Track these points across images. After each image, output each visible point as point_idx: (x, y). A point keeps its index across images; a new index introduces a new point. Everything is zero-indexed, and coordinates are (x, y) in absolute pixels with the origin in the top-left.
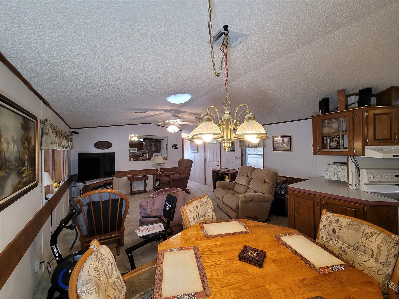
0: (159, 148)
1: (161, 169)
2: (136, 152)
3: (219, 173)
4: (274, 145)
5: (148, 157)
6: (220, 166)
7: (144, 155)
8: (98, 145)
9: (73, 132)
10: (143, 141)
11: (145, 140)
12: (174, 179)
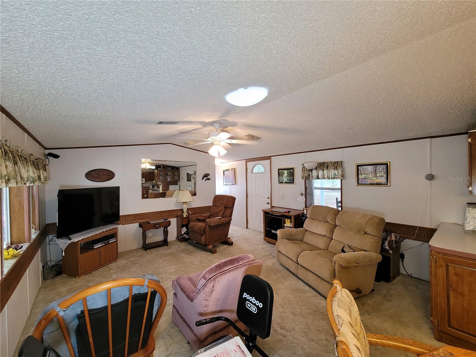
0: (177, 178)
1: (188, 210)
2: (144, 183)
3: (274, 214)
4: (360, 176)
5: (163, 190)
6: (271, 204)
7: (154, 188)
8: (91, 175)
9: (50, 155)
10: (155, 169)
11: (158, 167)
12: (212, 225)
